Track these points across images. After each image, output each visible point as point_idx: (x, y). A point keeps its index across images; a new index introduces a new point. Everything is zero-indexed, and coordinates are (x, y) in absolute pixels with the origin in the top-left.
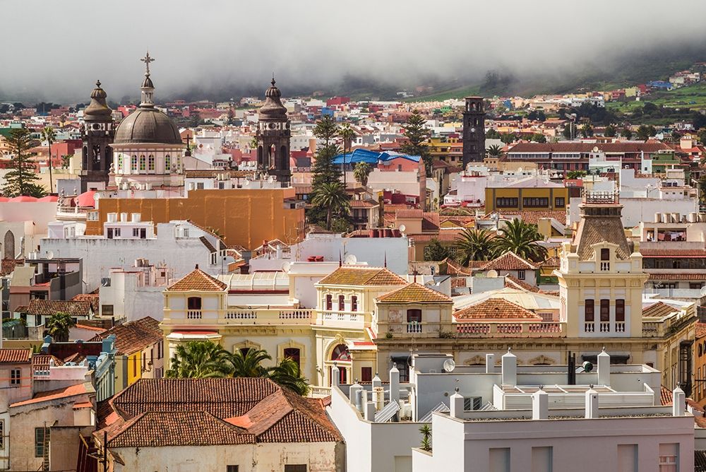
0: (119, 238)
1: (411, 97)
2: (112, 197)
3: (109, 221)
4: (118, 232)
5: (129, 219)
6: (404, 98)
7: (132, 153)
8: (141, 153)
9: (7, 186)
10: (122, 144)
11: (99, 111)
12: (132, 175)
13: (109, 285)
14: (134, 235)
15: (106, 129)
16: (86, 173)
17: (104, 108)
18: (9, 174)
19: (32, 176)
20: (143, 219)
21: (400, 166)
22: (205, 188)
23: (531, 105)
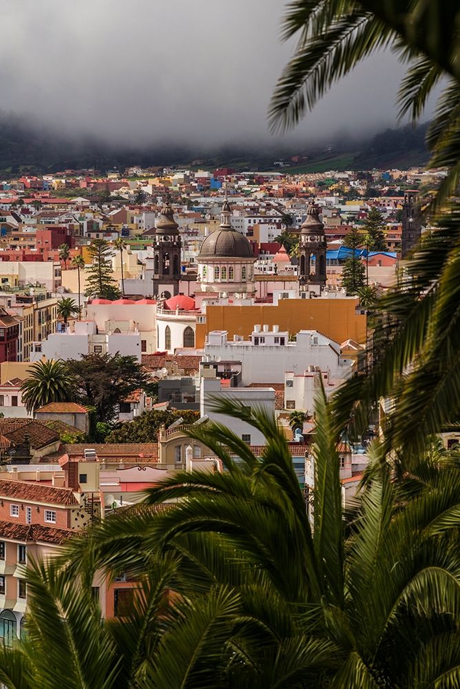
0: (264, 345)
1: (288, 167)
2: (214, 305)
3: (255, 331)
4: (263, 340)
5: (271, 329)
6: (281, 168)
7: (215, 265)
8: (222, 265)
9: (89, 287)
10: (207, 258)
11: (169, 225)
12: (215, 283)
13: (291, 386)
14: (275, 342)
15: (174, 241)
16: (157, 277)
17: (172, 223)
18: (91, 277)
19: (109, 279)
20: (280, 330)
21: (380, 261)
22: (289, 298)
23: (408, 177)
